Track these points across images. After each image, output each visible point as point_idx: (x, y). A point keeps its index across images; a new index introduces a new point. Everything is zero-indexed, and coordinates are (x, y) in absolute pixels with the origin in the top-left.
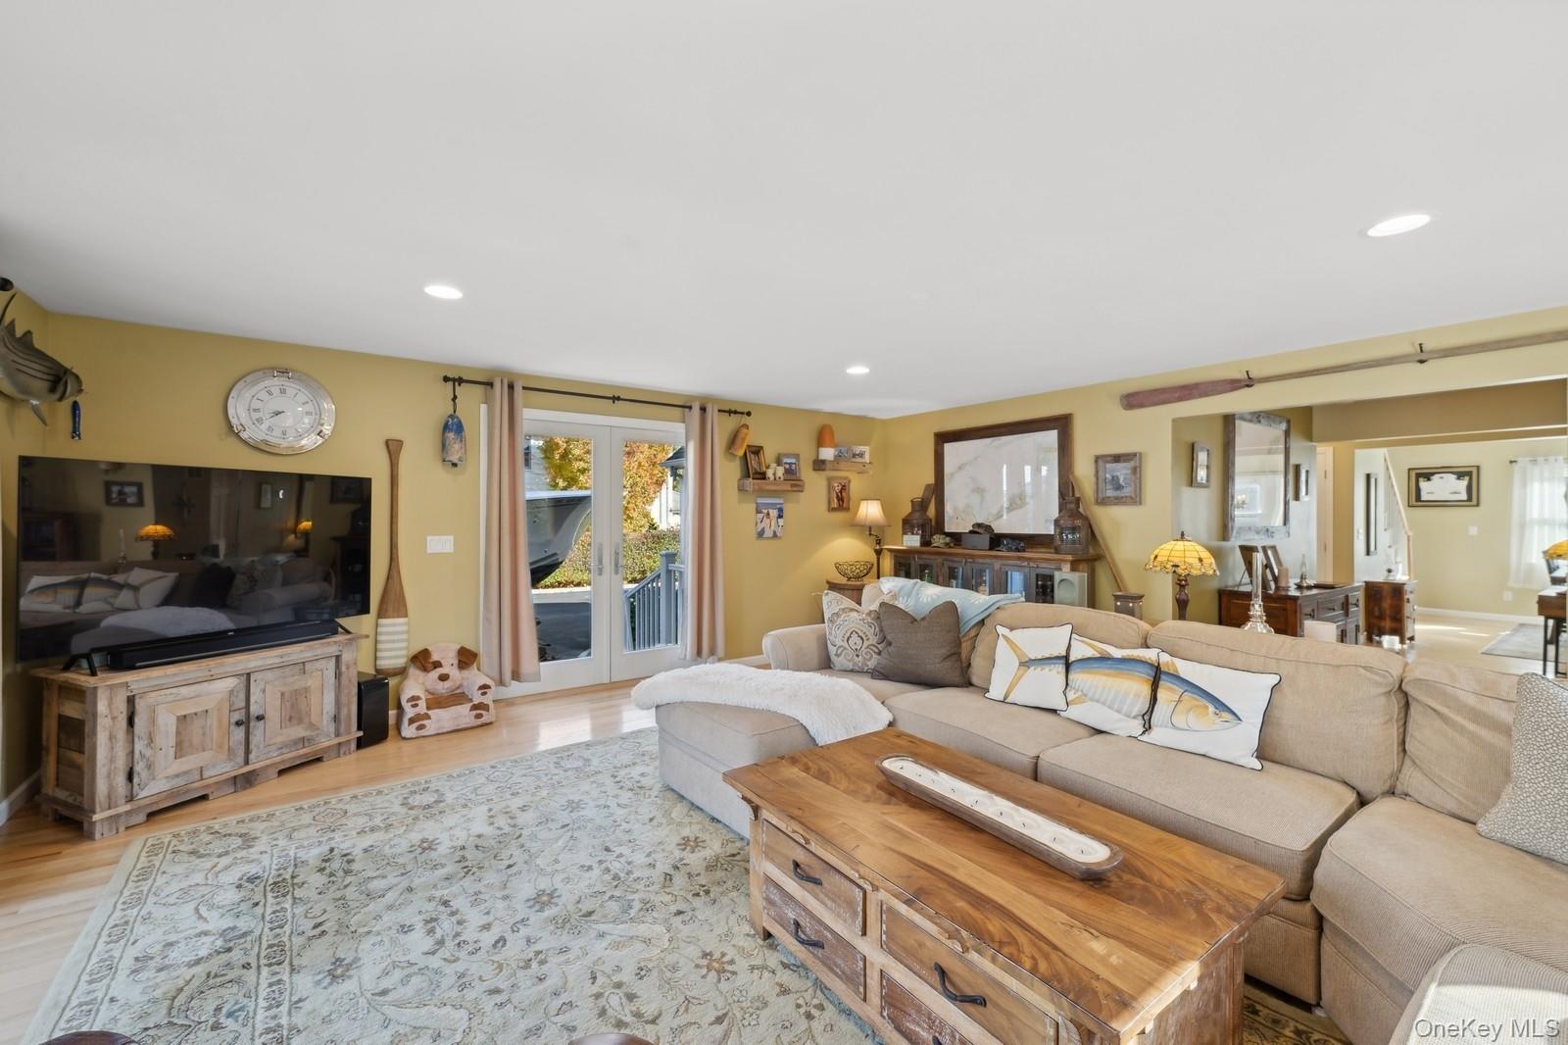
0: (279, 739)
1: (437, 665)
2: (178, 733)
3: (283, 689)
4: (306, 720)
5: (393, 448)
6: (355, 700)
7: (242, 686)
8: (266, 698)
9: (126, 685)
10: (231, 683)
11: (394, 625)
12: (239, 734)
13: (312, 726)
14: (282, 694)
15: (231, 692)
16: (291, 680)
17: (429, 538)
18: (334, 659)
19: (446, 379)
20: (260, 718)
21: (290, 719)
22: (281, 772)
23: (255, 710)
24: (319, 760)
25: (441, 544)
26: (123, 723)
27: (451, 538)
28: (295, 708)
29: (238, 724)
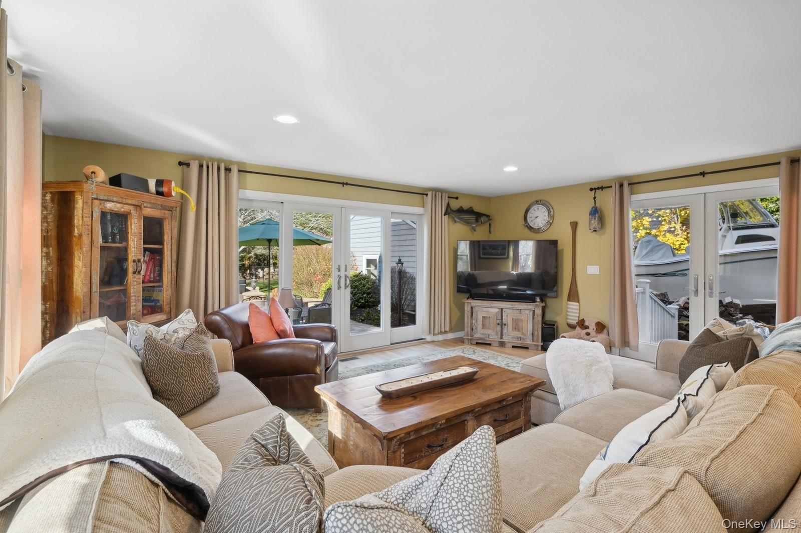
0: (512, 334)
1: (587, 327)
2: (482, 321)
3: (513, 317)
4: (521, 331)
5: (574, 226)
6: (541, 329)
7: (500, 312)
8: (508, 318)
9: (470, 303)
10: (496, 310)
11: (573, 305)
12: (499, 328)
13: (523, 334)
14: (513, 319)
15: (497, 313)
16: (516, 315)
17: (588, 267)
18: (532, 311)
19: (591, 189)
20: (505, 325)
21: (515, 328)
22: (513, 347)
23: (504, 321)
24: (527, 348)
25: (593, 270)
26: (470, 314)
27: (598, 267)
28: (517, 327)
29: (498, 324)
